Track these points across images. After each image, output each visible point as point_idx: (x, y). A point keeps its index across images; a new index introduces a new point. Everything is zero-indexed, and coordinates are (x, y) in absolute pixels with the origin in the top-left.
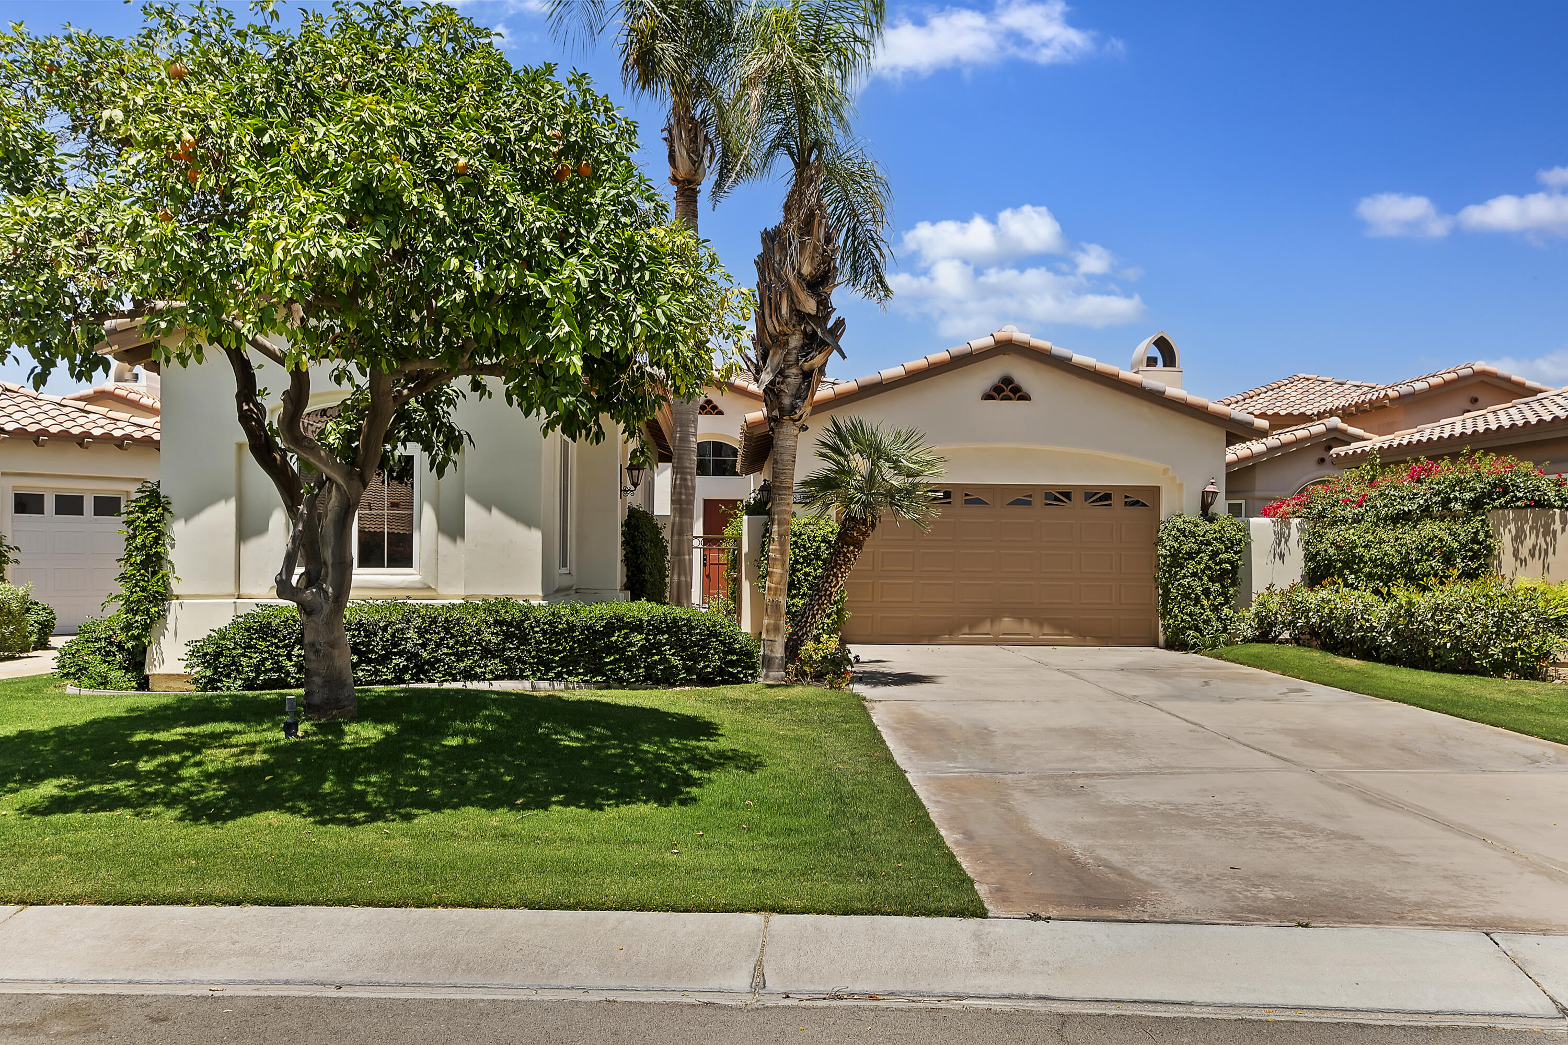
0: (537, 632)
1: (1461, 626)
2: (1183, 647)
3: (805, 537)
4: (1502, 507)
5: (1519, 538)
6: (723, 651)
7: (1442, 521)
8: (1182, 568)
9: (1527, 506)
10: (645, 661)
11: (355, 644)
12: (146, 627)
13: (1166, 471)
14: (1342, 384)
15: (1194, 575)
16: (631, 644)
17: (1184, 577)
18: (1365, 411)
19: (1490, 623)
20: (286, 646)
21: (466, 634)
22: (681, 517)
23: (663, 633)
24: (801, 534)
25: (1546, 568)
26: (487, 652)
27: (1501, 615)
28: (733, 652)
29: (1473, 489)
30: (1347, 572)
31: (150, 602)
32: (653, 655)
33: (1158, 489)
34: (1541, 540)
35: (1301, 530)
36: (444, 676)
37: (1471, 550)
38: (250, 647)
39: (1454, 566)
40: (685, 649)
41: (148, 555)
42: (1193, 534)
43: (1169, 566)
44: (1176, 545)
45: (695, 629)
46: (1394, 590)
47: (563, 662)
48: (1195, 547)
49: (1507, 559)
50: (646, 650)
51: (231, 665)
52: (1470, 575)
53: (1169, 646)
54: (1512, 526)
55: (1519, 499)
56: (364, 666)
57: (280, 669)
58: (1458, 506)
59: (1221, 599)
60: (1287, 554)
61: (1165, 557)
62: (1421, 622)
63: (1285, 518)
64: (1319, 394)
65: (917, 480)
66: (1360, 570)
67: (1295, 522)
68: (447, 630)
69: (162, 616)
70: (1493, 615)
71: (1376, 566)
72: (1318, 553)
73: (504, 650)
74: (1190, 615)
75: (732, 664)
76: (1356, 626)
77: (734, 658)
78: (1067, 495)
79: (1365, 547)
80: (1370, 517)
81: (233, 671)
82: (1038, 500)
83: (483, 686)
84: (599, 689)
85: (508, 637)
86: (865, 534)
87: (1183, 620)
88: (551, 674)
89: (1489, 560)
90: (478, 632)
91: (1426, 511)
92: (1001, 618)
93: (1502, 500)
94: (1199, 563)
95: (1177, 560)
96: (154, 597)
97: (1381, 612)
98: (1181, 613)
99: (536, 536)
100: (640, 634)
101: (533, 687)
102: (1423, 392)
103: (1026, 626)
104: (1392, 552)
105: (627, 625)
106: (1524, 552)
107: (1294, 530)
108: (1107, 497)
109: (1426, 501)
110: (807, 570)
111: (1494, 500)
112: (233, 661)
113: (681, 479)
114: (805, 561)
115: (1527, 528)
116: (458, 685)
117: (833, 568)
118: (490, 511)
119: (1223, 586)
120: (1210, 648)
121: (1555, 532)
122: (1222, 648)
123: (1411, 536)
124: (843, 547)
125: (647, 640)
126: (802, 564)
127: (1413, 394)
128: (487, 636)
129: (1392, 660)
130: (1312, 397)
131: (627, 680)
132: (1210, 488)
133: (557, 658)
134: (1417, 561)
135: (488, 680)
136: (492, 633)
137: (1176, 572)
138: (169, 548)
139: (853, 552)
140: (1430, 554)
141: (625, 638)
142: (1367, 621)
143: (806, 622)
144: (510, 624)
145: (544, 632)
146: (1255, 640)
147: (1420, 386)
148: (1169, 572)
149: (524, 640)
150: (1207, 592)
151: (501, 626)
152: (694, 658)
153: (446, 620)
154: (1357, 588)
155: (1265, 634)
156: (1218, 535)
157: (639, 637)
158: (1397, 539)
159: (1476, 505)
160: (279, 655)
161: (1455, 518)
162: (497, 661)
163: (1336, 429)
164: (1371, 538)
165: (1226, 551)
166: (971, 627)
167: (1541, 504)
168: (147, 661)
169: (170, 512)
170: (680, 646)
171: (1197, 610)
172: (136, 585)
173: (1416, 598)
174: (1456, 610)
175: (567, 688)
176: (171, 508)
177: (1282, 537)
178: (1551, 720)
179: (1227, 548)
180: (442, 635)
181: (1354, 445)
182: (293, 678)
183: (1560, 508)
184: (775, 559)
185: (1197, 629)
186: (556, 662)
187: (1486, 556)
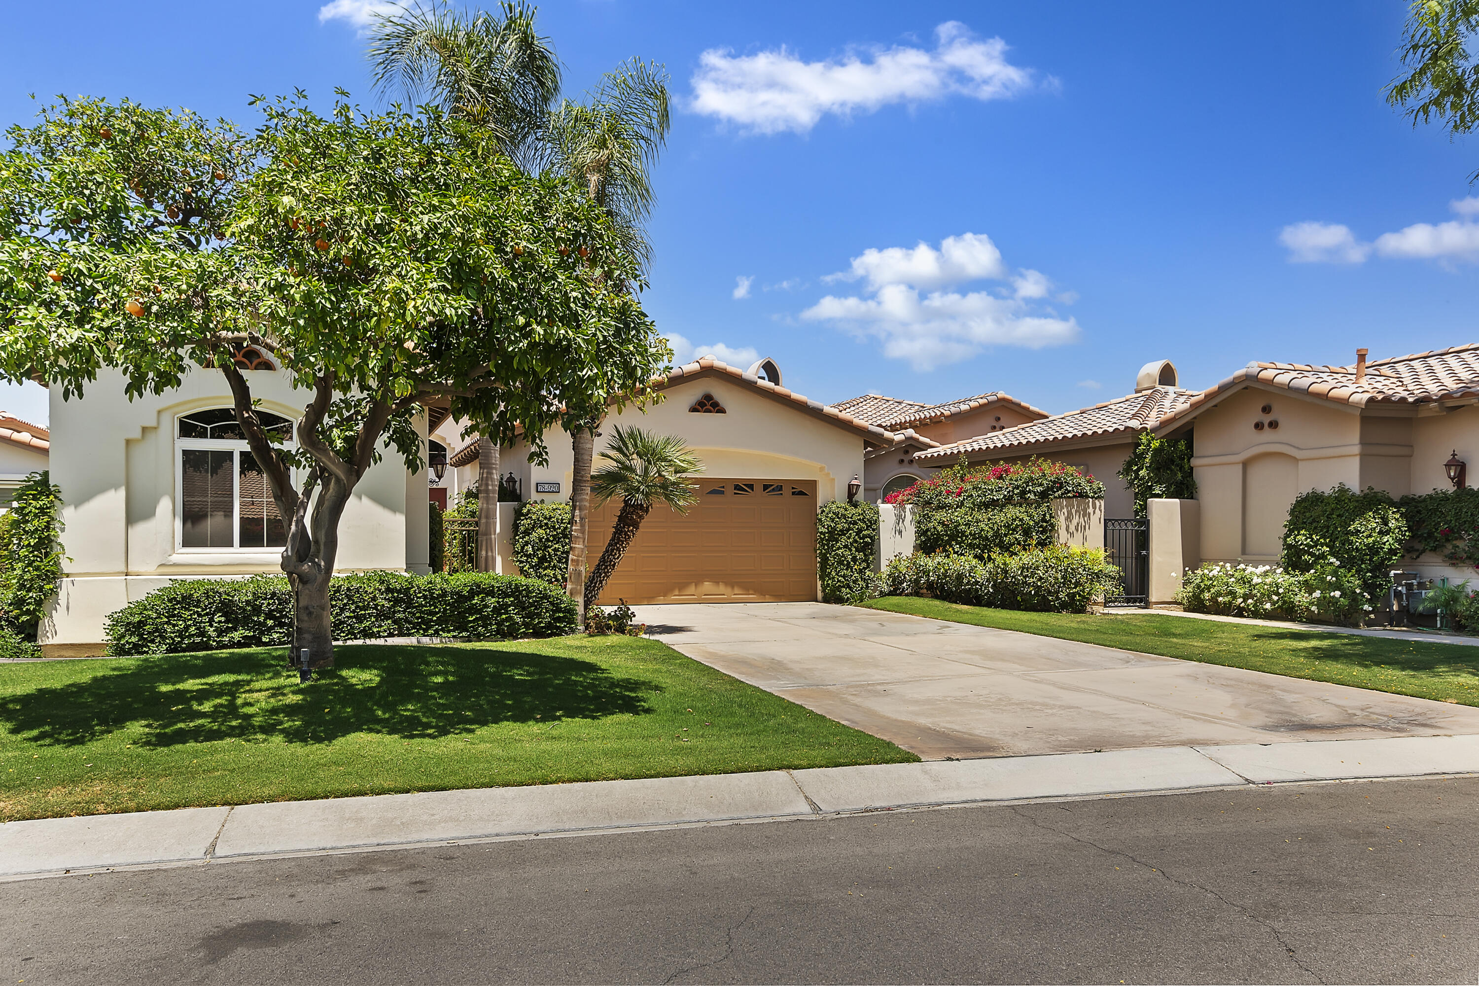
0: (420, 598)
1: (1041, 579)
2: (840, 600)
3: (555, 520)
4: (1060, 497)
5: (1069, 518)
6: (552, 610)
7: (1021, 506)
8: (837, 542)
9: (1074, 496)
10: (496, 619)
11: (271, 611)
12: (39, 603)
13: (822, 469)
14: (900, 403)
15: (846, 546)
16: (486, 606)
17: (839, 548)
18: (927, 424)
19: (1059, 576)
20: (207, 614)
21: (365, 600)
22: (487, 504)
23: (509, 596)
24: (551, 517)
25: (1085, 538)
26: (382, 615)
27: (1066, 570)
28: (559, 610)
29: (1041, 485)
30: (953, 543)
31: (43, 580)
32: (502, 614)
33: (814, 483)
34: (1082, 520)
35: (913, 513)
36: (347, 635)
37: (1041, 526)
38: (174, 616)
39: (1031, 537)
40: (524, 609)
41: (40, 538)
42: (844, 516)
43: (827, 540)
44: (833, 525)
45: (532, 593)
46: (993, 556)
47: (439, 622)
48: (846, 526)
49: (1062, 532)
50: (497, 610)
51: (155, 632)
52: (1042, 544)
53: (826, 600)
54: (1065, 510)
55: (1069, 492)
56: (277, 629)
57: (202, 633)
58: (1032, 497)
59: (864, 565)
60: (903, 530)
61: (824, 534)
62: (1013, 577)
63: (902, 505)
64: (886, 410)
65: (684, 475)
66: (963, 541)
67: (909, 507)
68: (349, 598)
69: (54, 592)
70: (1061, 571)
71: (975, 539)
72: (928, 530)
73: (394, 612)
74: (844, 576)
75: (559, 619)
76: (965, 581)
77: (561, 615)
78: (751, 487)
79: (966, 525)
80: (968, 504)
81: (156, 637)
82: (730, 490)
83: (380, 642)
84: (464, 642)
85: (397, 602)
86: (641, 517)
87: (839, 581)
88: (431, 632)
89: (1052, 534)
90: (374, 599)
91: (1009, 500)
92: (702, 582)
93: (1060, 492)
94: (849, 538)
95: (833, 535)
96: (46, 575)
97: (982, 572)
98: (837, 575)
99: (400, 520)
100: (493, 597)
101: (419, 642)
102: (966, 412)
103: (722, 588)
104: (987, 528)
105: (483, 591)
106: (1072, 528)
107: (908, 513)
108: (780, 488)
109: (1009, 492)
110: (557, 546)
111: (1055, 492)
112: (157, 628)
113: (487, 473)
114: (554, 539)
115: (1073, 511)
116: (360, 642)
117: (616, 544)
118: (361, 498)
119: (865, 555)
120: (860, 600)
121: (1089, 514)
122: (867, 601)
123: (1000, 517)
124: (624, 527)
125: (498, 602)
126: (552, 541)
127: (960, 414)
128: (381, 602)
129: (989, 605)
130: (882, 412)
131: (483, 635)
132: (854, 482)
133: (435, 618)
134: (1006, 535)
135: (384, 637)
136: (385, 599)
137: (833, 545)
138: (60, 532)
139: (632, 531)
140: (1014, 530)
141: (482, 601)
142: (973, 577)
143: (595, 586)
144: (399, 592)
145: (425, 597)
146: (891, 594)
147: (964, 407)
148: (828, 545)
149: (409, 604)
150: (854, 559)
151: (393, 594)
152: (531, 616)
153: (348, 589)
154: (962, 554)
155: (895, 591)
156: (862, 517)
157: (493, 600)
158: (989, 519)
159: (1044, 495)
160: (201, 622)
161: (1029, 504)
162: (390, 622)
163: (911, 438)
164: (970, 518)
165: (867, 529)
166: (679, 591)
167: (1082, 495)
168: (39, 633)
169: (60, 500)
170: (521, 606)
171: (849, 573)
172: (29, 565)
173: (1008, 560)
174: (1037, 568)
175: (441, 642)
176: (60, 496)
177: (900, 518)
178: (1138, 639)
179: (868, 527)
180: (345, 601)
181: (930, 450)
182: (214, 641)
183: (1092, 497)
184: (577, 537)
185: (849, 587)
186: (433, 621)
187: (1051, 531)
